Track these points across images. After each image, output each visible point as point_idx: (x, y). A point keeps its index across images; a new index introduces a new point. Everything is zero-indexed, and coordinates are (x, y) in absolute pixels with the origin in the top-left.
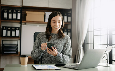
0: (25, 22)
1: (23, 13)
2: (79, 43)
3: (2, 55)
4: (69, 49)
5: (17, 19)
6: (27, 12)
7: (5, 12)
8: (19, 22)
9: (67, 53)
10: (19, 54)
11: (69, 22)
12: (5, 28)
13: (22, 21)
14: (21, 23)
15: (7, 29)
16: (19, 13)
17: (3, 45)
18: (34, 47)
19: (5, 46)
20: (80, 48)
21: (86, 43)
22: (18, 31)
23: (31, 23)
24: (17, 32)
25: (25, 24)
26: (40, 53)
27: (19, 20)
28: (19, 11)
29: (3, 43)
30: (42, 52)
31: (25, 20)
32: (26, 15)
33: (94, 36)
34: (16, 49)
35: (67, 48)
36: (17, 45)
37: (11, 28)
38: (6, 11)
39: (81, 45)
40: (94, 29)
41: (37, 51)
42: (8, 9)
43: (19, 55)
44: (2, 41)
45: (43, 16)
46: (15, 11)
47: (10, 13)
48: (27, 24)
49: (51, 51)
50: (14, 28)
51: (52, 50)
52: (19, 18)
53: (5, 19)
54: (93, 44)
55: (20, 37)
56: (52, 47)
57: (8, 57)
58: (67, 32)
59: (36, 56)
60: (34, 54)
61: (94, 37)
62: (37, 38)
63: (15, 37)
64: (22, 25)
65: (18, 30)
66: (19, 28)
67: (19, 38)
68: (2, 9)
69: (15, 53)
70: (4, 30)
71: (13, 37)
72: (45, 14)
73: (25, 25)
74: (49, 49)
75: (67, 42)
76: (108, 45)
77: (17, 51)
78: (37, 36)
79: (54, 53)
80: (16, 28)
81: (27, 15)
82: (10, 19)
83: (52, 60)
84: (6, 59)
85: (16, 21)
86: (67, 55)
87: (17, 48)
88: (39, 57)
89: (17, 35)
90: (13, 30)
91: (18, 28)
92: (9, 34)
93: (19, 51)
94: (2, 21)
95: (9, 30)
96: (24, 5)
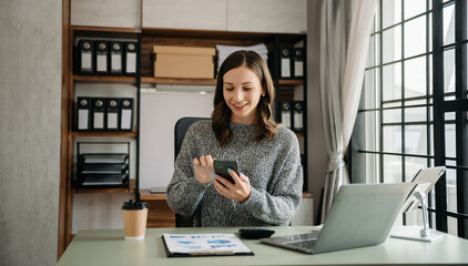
0: (150, 80)
1: (143, 52)
2: (332, 150)
3: (77, 192)
4: (292, 175)
5: (123, 73)
6: (157, 49)
7: (86, 50)
8: (133, 80)
9: (285, 189)
10: (132, 186)
11: (299, 78)
12: (85, 102)
13: (143, 79)
14: (138, 85)
15: (92, 106)
16: (131, 51)
17: (81, 158)
18: (176, 171)
19: (88, 161)
20: (336, 165)
21: (356, 147)
22: (130, 111)
23: (171, 84)
24: (126, 114)
25: (154, 85)
26: (192, 195)
27: (131, 75)
28: (131, 47)
29: (81, 152)
30: (199, 191)
31: (152, 74)
32: (153, 57)
33: (382, 125)
34: (123, 171)
35: (286, 173)
36: (128, 157)
37: (106, 101)
38: (87, 46)
39: (341, 157)
40: (382, 103)
41: (183, 186)
42: (94, 39)
43: (131, 191)
44: (78, 144)
45: (211, 59)
46: (117, 47)
47: (102, 51)
48: (158, 86)
49: (229, 185)
50: (114, 103)
51: (233, 182)
52: (131, 67)
53: (86, 73)
54: (381, 154)
55: (134, 130)
56: (230, 171)
57: (97, 196)
58: (292, 111)
59: (180, 202)
60: (175, 195)
61: (384, 127)
62: (185, 141)
63: (119, 131)
64: (142, 90)
65: (130, 107)
66: (131, 100)
67: (133, 135)
68: (78, 39)
69: (120, 183)
70: (84, 107)
71: (113, 131)
72: (217, 52)
73: (153, 90)
74: (223, 180)
75: (284, 151)
76: (429, 157)
77: (128, 176)
78: (188, 133)
79: (239, 192)
80: (120, 101)
81: (158, 57)
82: (102, 74)
83: (235, 216)
84: (91, 203)
85: (123, 79)
86: (284, 195)
87: (128, 167)
88: (190, 205)
89: (126, 124)
90: (113, 110)
91: (127, 103)
92: (99, 123)
93: (132, 176)
94: (78, 78)
95: (99, 110)
96: (146, 25)
